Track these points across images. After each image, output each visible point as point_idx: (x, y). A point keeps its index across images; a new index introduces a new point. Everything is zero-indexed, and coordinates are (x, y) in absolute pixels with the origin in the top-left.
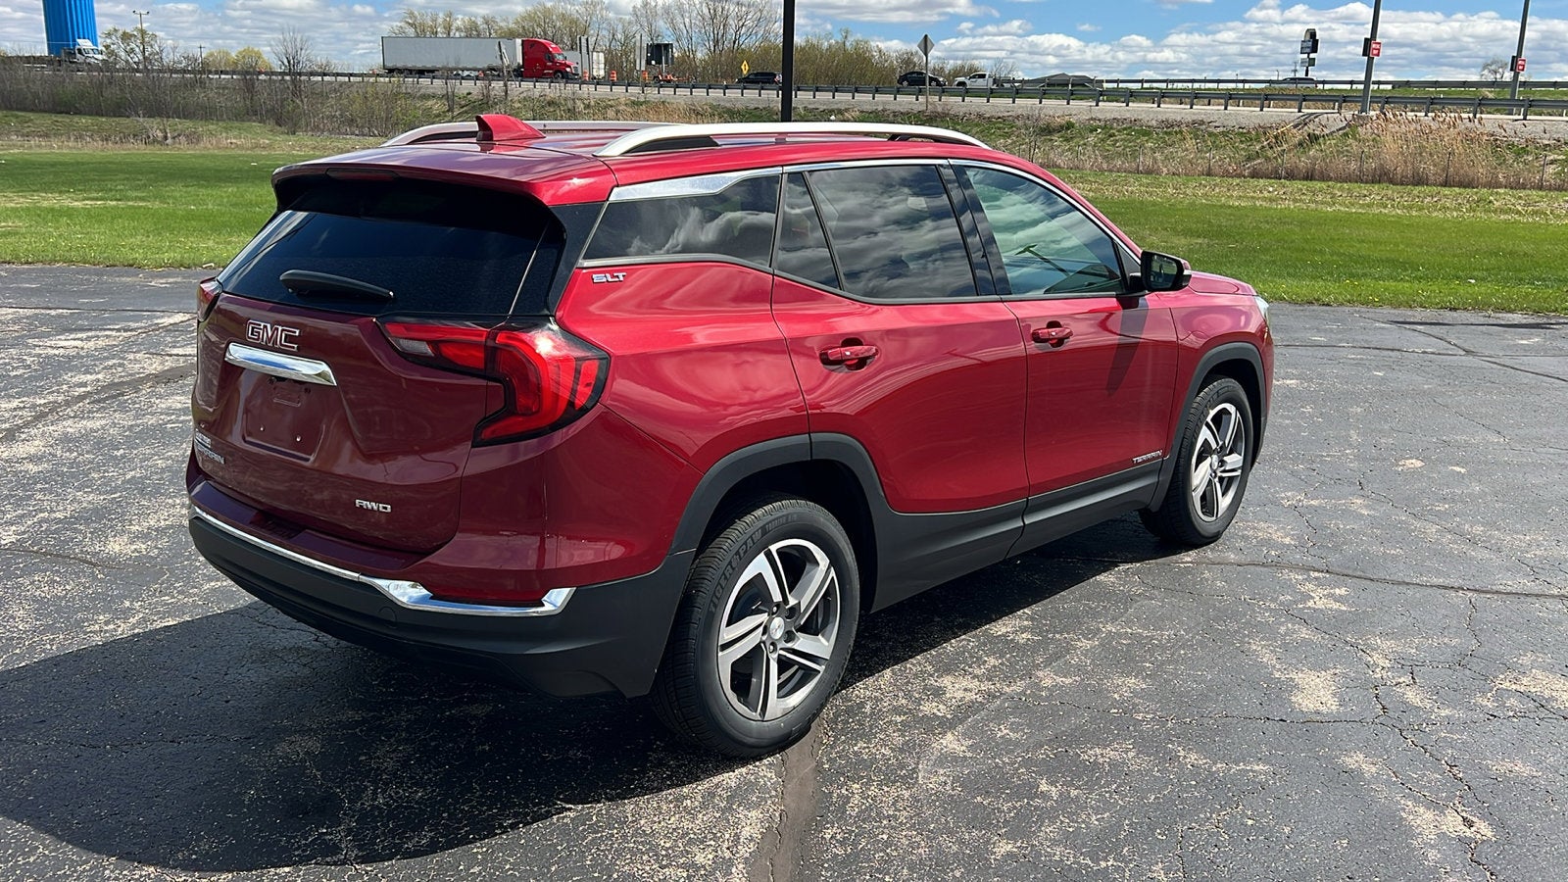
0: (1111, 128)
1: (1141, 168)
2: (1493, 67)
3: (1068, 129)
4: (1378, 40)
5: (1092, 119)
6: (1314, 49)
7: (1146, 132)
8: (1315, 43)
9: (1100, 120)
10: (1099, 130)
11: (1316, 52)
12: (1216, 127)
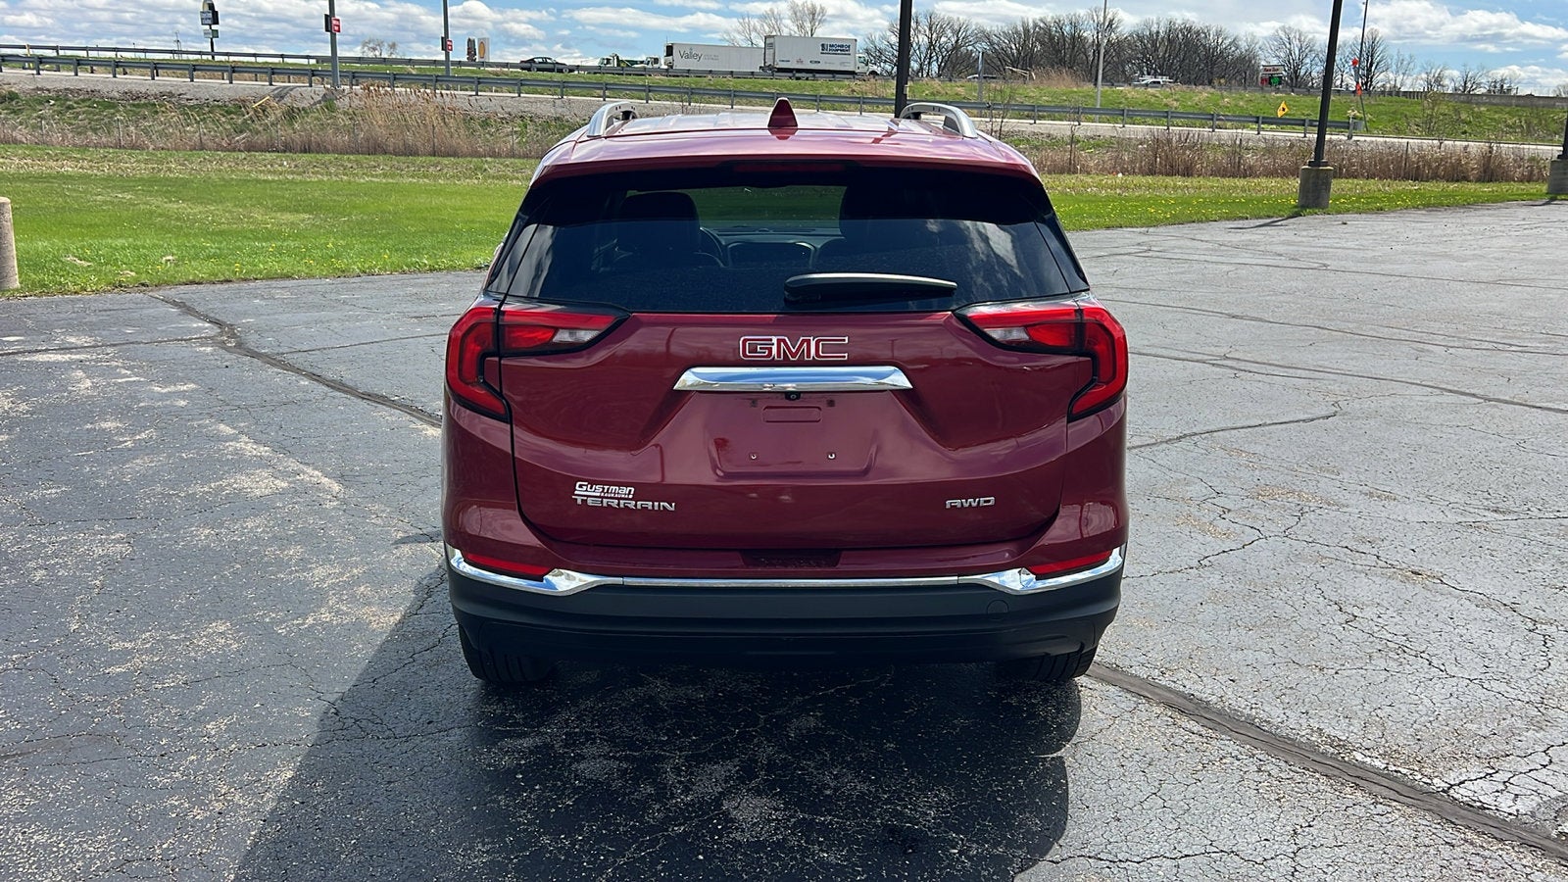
0: (67, 100)
1: (122, 144)
2: (371, 45)
3: (12, 99)
4: (337, 17)
5: (38, 89)
6: (216, 22)
7: (111, 104)
8: (215, 14)
9: (48, 90)
10: (52, 102)
11: (218, 23)
12: (188, 100)
